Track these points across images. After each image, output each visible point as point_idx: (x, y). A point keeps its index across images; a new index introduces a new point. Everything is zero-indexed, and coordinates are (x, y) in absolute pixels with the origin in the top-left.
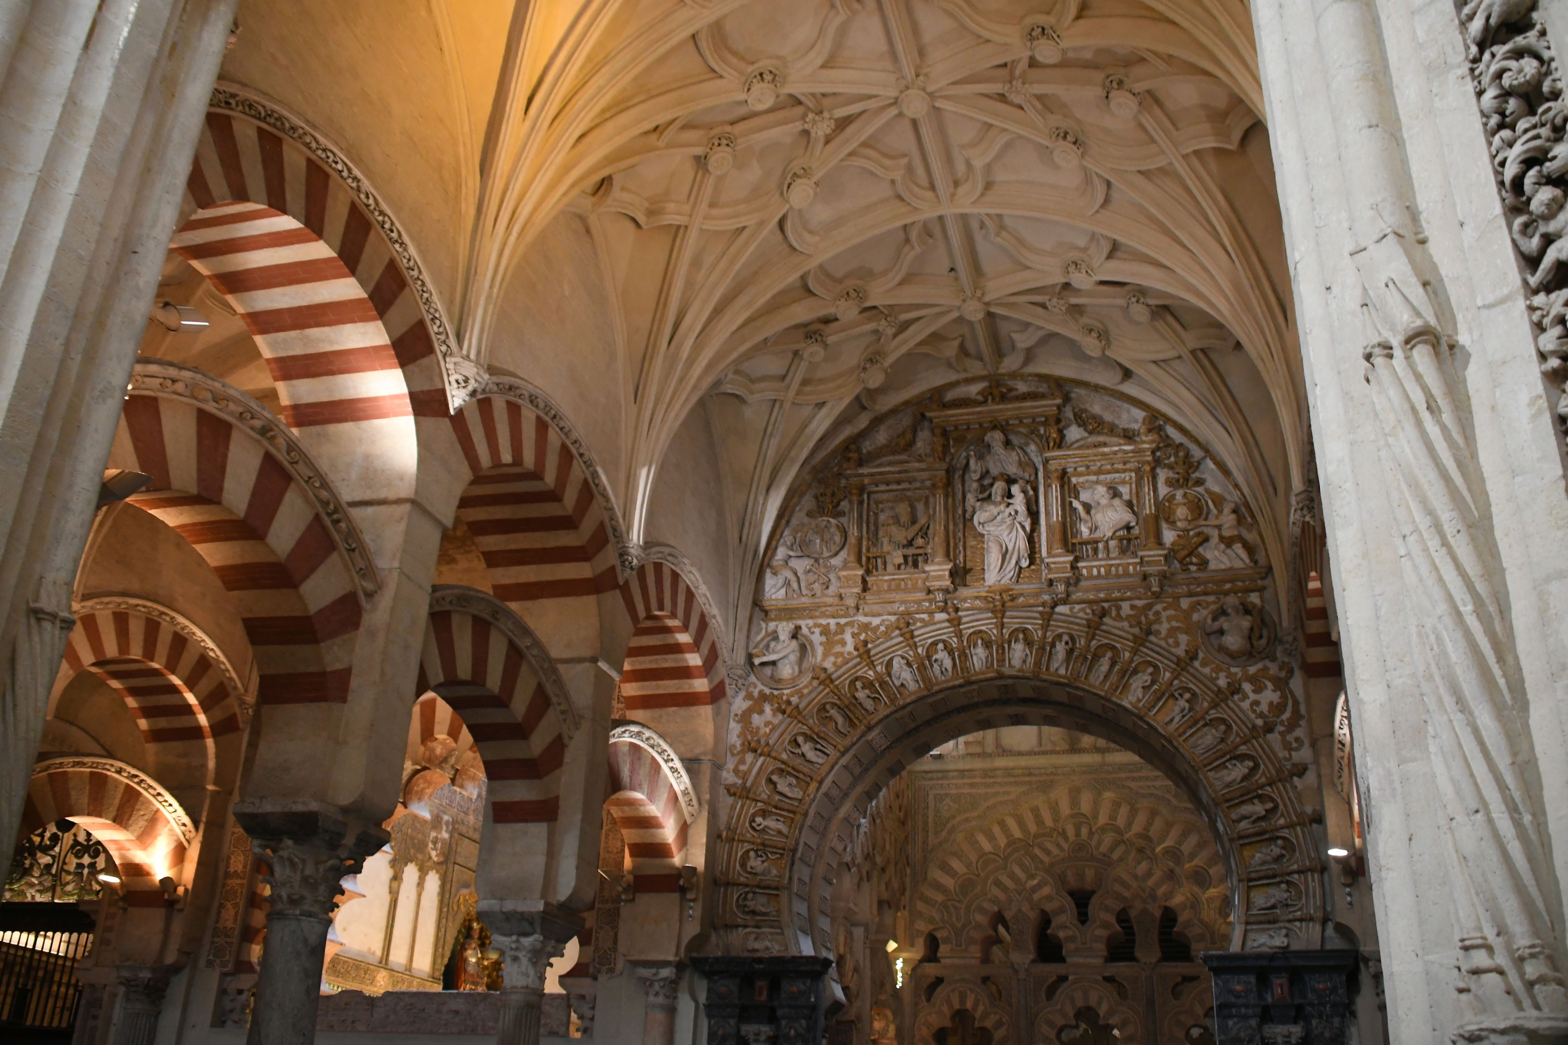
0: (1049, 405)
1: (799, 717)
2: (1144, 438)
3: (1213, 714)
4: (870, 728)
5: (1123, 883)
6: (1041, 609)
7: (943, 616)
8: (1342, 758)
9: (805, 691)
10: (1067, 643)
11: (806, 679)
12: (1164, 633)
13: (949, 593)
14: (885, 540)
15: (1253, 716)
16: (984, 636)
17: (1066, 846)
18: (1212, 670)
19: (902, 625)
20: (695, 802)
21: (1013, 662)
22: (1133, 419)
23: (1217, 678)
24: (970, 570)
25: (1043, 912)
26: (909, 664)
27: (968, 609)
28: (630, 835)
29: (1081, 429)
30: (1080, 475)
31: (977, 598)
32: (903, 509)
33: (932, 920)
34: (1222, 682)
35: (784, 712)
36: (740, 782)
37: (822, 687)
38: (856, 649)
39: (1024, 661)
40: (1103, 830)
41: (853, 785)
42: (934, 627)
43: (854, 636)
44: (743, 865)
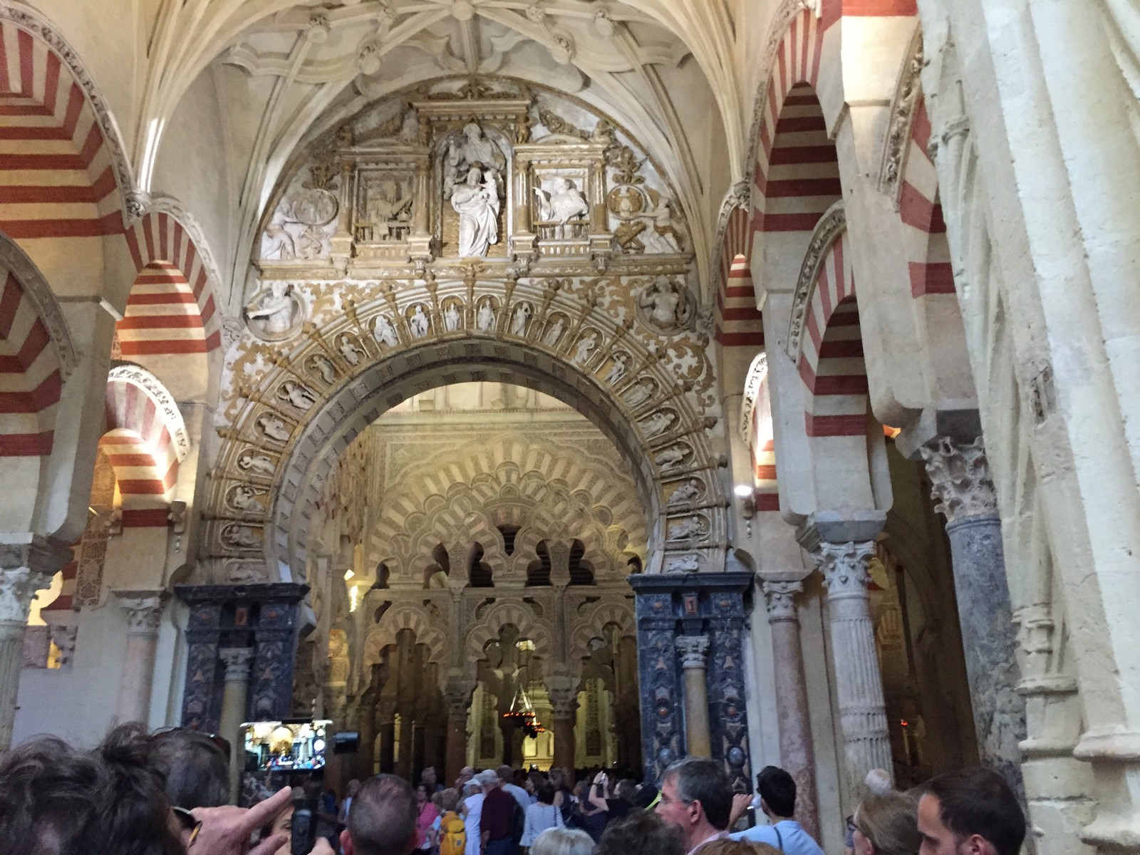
0: (520, 104)
1: (289, 367)
2: (597, 139)
3: (644, 374)
4: (352, 379)
5: (543, 521)
6: (505, 280)
7: (422, 282)
8: (749, 412)
9: (295, 344)
10: (526, 310)
11: (297, 333)
12: (606, 305)
13: (428, 262)
14: (373, 213)
15: (675, 377)
16: (456, 301)
17: (498, 489)
18: (645, 338)
19: (385, 289)
20: (187, 442)
21: (480, 325)
22: (589, 122)
23: (648, 345)
24: (446, 244)
25: (477, 544)
26: (390, 323)
27: (443, 277)
28: (122, 472)
29: (546, 128)
30: (543, 167)
31: (451, 268)
32: (389, 187)
33: (383, 552)
34: (652, 348)
35: (275, 362)
36: (230, 424)
37: (310, 341)
38: (343, 308)
39: (490, 325)
40: (528, 475)
41: (334, 430)
42: (413, 291)
43: (342, 296)
44: (230, 500)
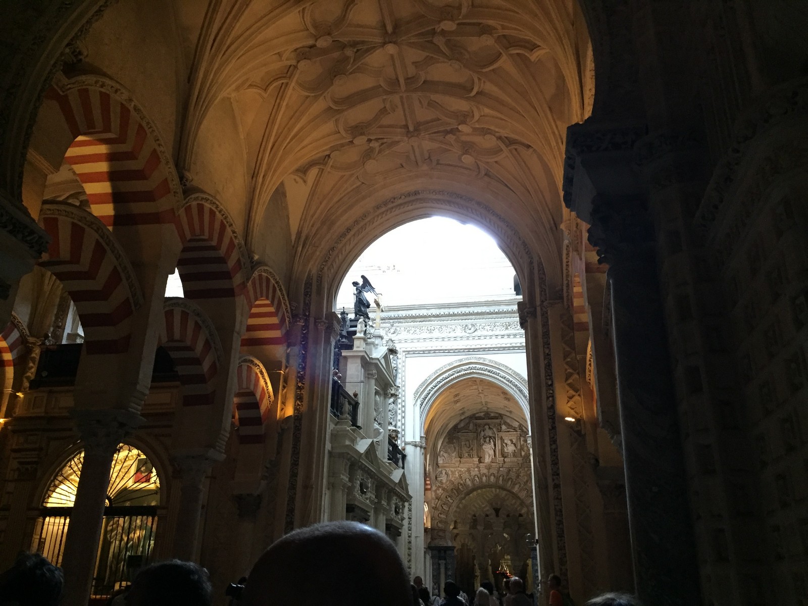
1: (447, 492)
2: (518, 430)
6: (497, 469)
7: (477, 469)
9: (448, 486)
10: (502, 477)
11: (448, 482)
13: (478, 464)
14: (464, 451)
16: (485, 474)
19: (468, 471)
22: (516, 425)
26: (470, 480)
27: (482, 468)
29: (505, 427)
32: (467, 443)
35: (444, 490)
36: (436, 506)
37: (452, 485)
38: (459, 476)
39: (494, 480)
42: (475, 472)
43: (458, 473)
44: (437, 525)
